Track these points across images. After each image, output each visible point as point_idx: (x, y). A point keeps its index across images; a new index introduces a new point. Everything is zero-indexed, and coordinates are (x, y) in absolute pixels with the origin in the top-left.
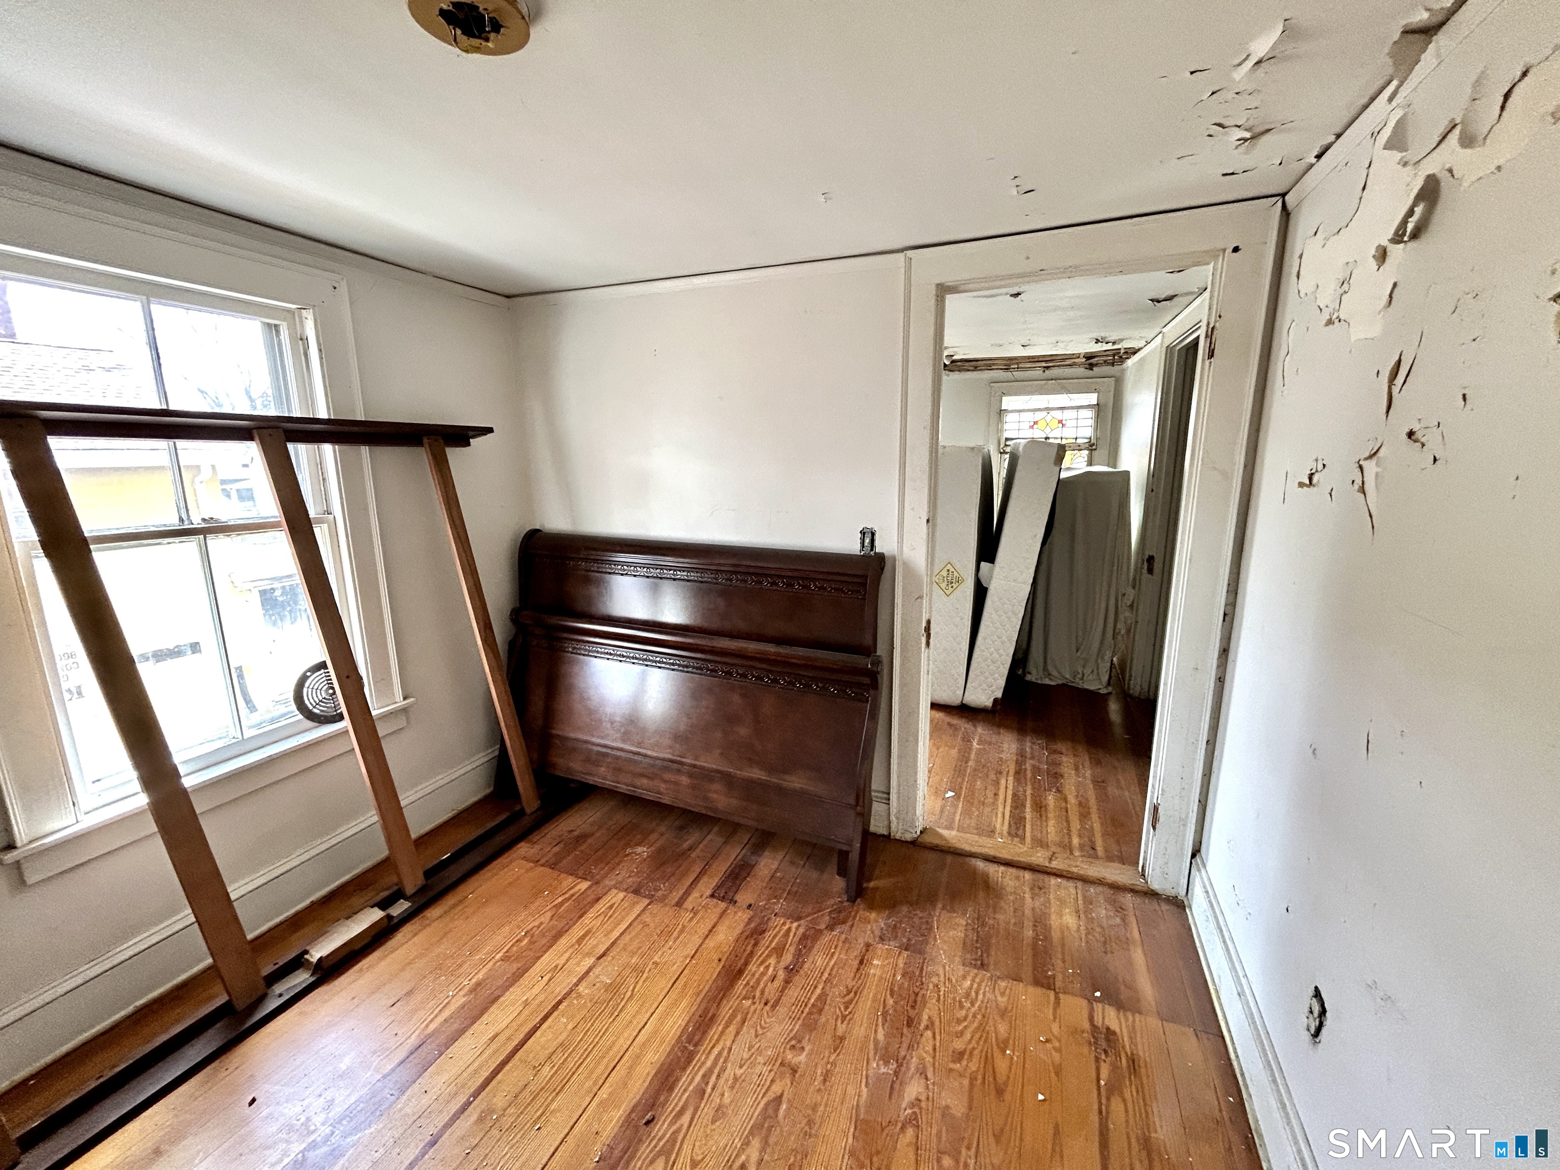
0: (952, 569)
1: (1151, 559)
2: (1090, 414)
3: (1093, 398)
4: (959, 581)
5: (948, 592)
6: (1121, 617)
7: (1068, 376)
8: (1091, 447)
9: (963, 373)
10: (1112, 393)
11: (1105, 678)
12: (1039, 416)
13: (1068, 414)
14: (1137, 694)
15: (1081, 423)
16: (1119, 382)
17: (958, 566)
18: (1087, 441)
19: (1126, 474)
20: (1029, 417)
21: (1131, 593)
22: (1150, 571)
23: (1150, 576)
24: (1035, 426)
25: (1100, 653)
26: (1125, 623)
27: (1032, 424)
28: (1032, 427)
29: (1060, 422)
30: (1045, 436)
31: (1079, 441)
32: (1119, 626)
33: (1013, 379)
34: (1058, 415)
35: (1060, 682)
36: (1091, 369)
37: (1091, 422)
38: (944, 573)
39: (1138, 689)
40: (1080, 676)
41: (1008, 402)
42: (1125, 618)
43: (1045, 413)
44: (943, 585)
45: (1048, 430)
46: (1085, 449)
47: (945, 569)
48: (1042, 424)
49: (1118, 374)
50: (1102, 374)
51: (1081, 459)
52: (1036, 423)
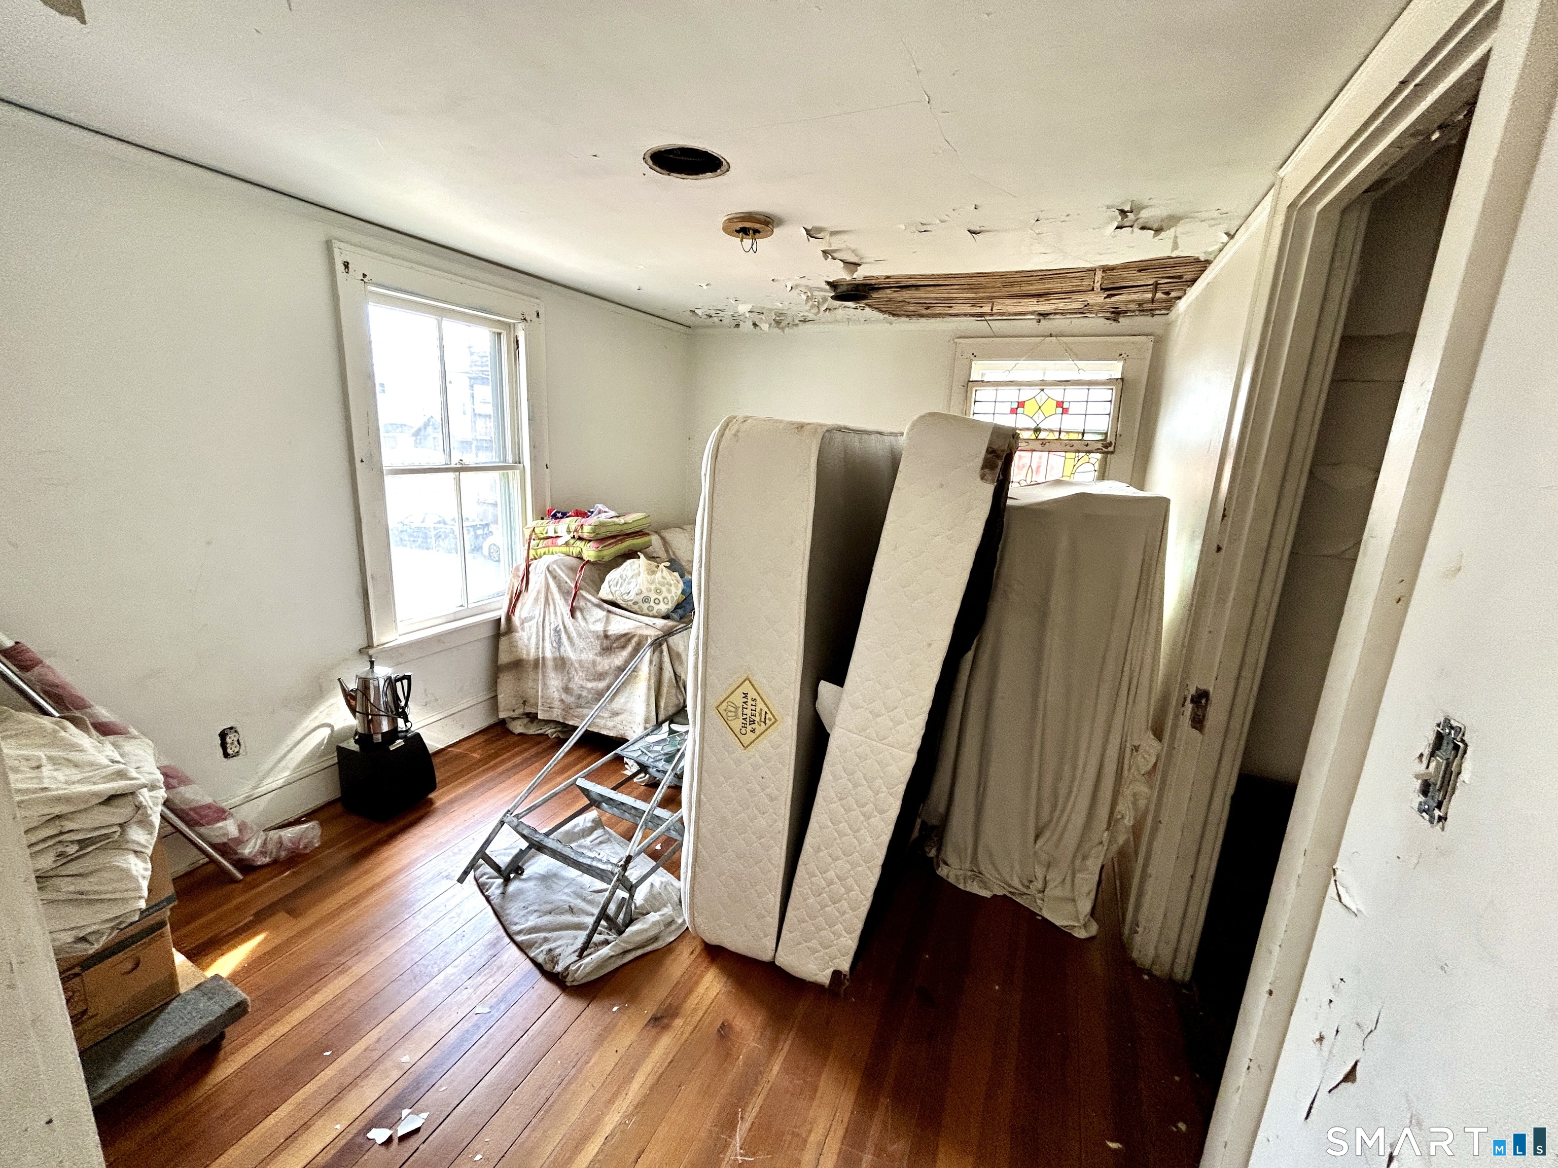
0: (752, 694)
1: (1201, 698)
2: (1106, 394)
3: (1115, 369)
4: (768, 720)
5: (746, 739)
6: (1127, 792)
7: (1076, 331)
8: (1107, 448)
9: (914, 320)
10: (1148, 362)
11: (1085, 906)
12: (1026, 394)
13: (1073, 394)
14: (1147, 963)
15: (1092, 408)
16: (1160, 343)
17: (765, 690)
18: (1100, 437)
19: (1162, 504)
20: (1011, 395)
21: (1151, 747)
22: (1198, 722)
23: (1196, 733)
24: (1020, 410)
25: (1080, 852)
26: (1135, 803)
27: (1015, 405)
28: (1014, 411)
29: (1060, 404)
30: (1033, 426)
31: (1087, 437)
32: (1120, 807)
33: (992, 334)
34: (1057, 393)
35: (1000, 892)
36: (1116, 320)
37: (1108, 408)
38: (738, 699)
39: (1151, 952)
40: (1039, 885)
41: (980, 370)
42: (1134, 795)
43: (1035, 391)
44: (737, 724)
45: (1039, 418)
46: (1097, 450)
47: (740, 690)
48: (1030, 407)
49: (1159, 332)
50: (1135, 330)
51: (1089, 467)
52: (1021, 404)
